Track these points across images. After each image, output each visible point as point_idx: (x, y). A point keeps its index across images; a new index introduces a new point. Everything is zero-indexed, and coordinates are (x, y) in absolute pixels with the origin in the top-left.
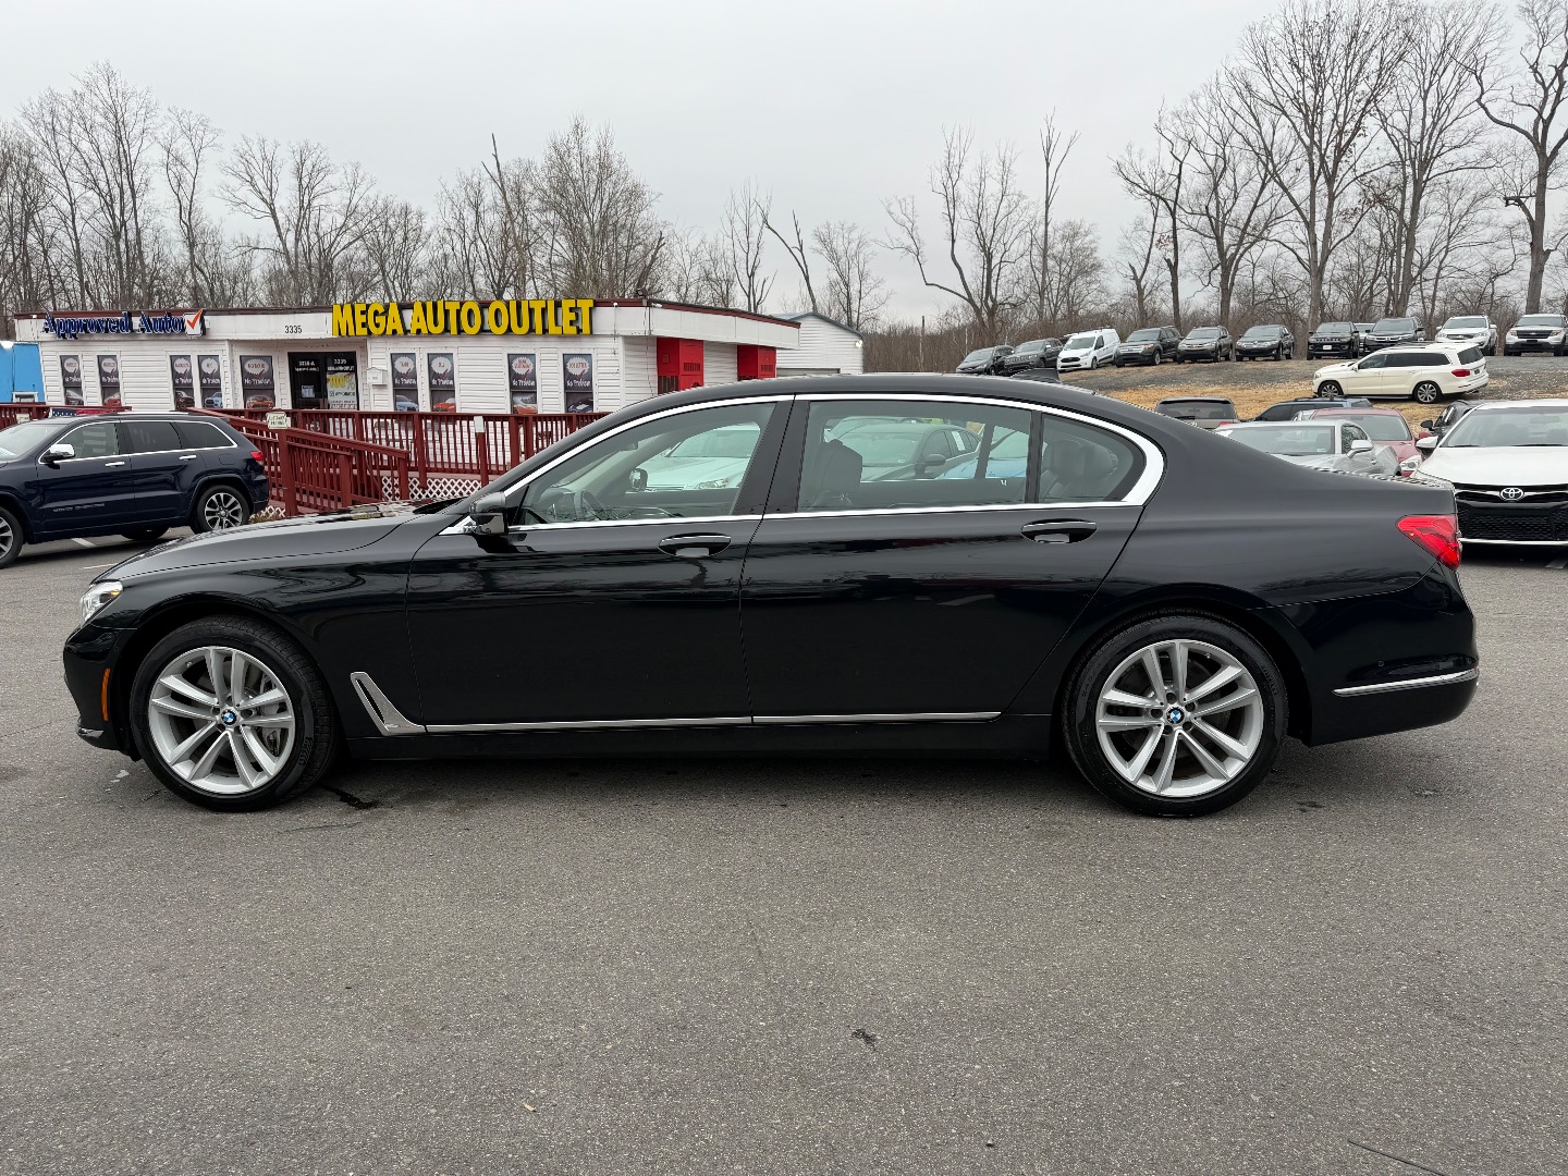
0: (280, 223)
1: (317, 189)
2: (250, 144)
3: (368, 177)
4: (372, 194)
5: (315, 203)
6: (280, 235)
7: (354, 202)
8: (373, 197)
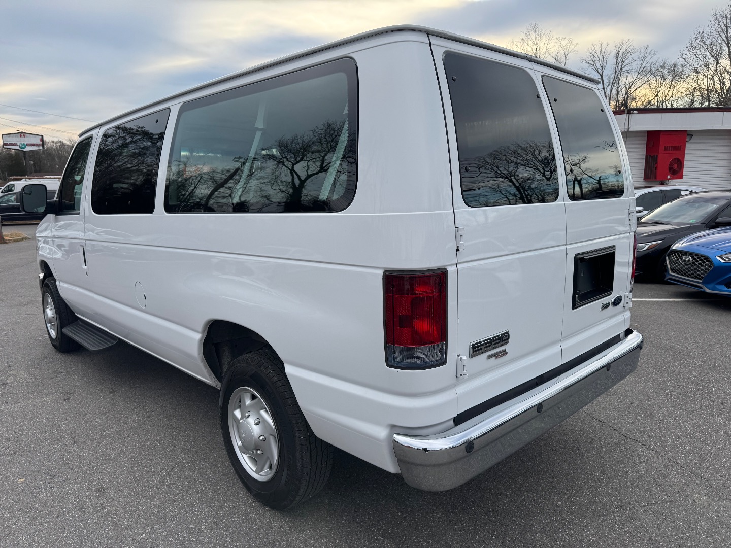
0: (605, 82)
1: (626, 62)
2: (595, 46)
3: (653, 51)
4: (654, 60)
5: (624, 70)
6: (604, 89)
7: (643, 66)
8: (654, 62)
